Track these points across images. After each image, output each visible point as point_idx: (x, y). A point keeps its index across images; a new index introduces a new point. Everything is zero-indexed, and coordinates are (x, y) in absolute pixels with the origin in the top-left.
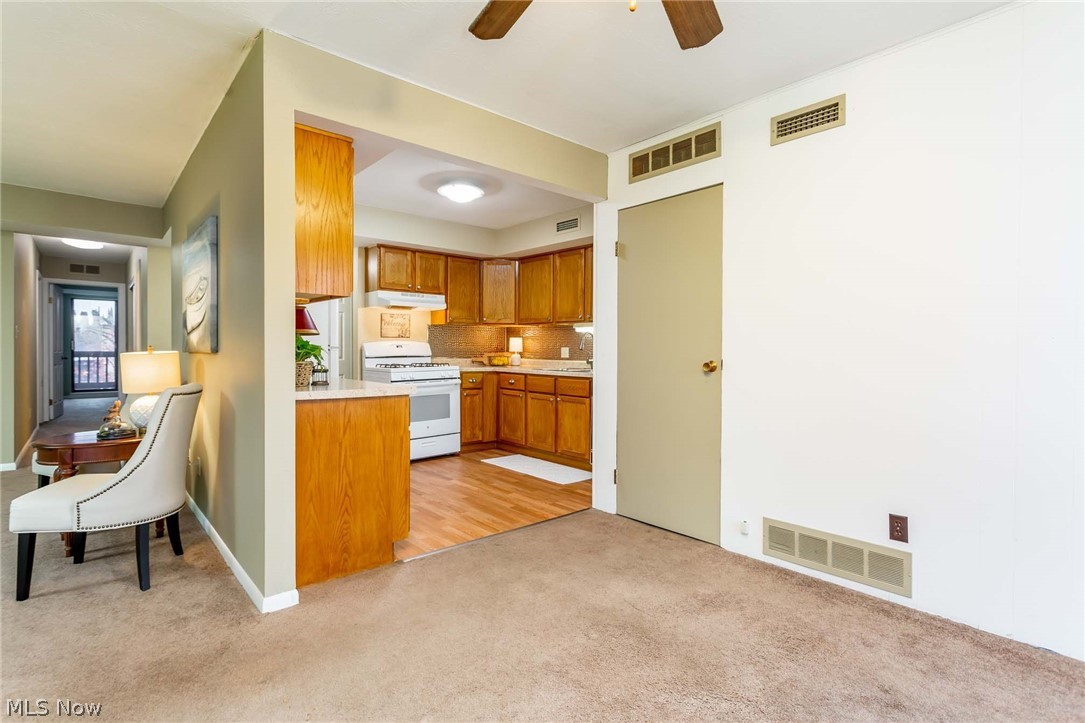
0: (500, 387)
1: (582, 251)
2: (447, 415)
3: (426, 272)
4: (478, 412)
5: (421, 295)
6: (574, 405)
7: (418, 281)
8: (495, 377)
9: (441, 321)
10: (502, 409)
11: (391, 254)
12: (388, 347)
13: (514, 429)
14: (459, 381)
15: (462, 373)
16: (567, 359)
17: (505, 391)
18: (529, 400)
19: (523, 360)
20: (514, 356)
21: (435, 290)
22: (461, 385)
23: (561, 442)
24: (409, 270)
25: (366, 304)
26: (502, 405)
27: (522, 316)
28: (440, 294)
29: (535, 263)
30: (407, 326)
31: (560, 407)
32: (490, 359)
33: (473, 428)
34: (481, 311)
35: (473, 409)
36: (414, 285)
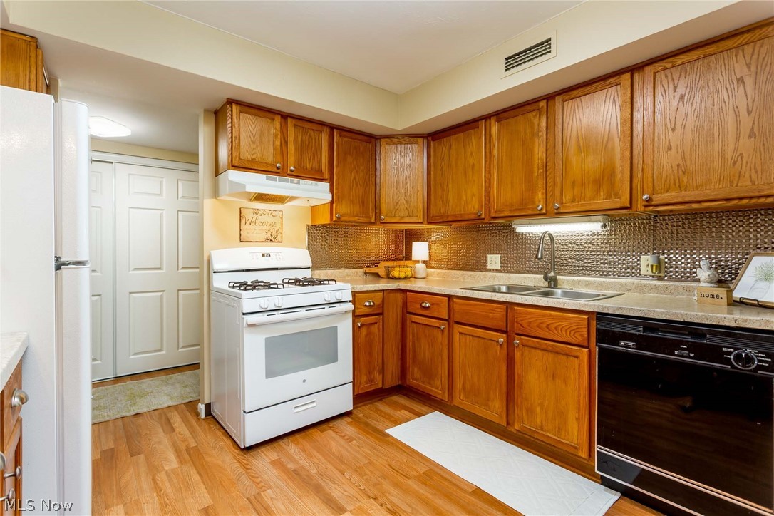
0: (406, 311)
1: (543, 104)
2: (333, 358)
3: (302, 149)
4: (376, 348)
5: (296, 180)
6: (551, 355)
7: (291, 159)
8: (399, 296)
9: (324, 219)
10: (410, 343)
11: (249, 117)
12: (249, 256)
13: (430, 375)
14: (350, 306)
15: (354, 294)
16: (497, 271)
17: (415, 318)
18: (457, 337)
19: (429, 270)
20: (417, 265)
21: (316, 176)
22: (354, 312)
23: (520, 412)
24: (278, 143)
25: (215, 193)
26: (410, 336)
27: (434, 211)
28: (323, 180)
29: (453, 137)
30: (278, 227)
31: (518, 355)
32: (388, 270)
33: (370, 372)
34: (377, 207)
35: (370, 344)
36: (285, 165)
